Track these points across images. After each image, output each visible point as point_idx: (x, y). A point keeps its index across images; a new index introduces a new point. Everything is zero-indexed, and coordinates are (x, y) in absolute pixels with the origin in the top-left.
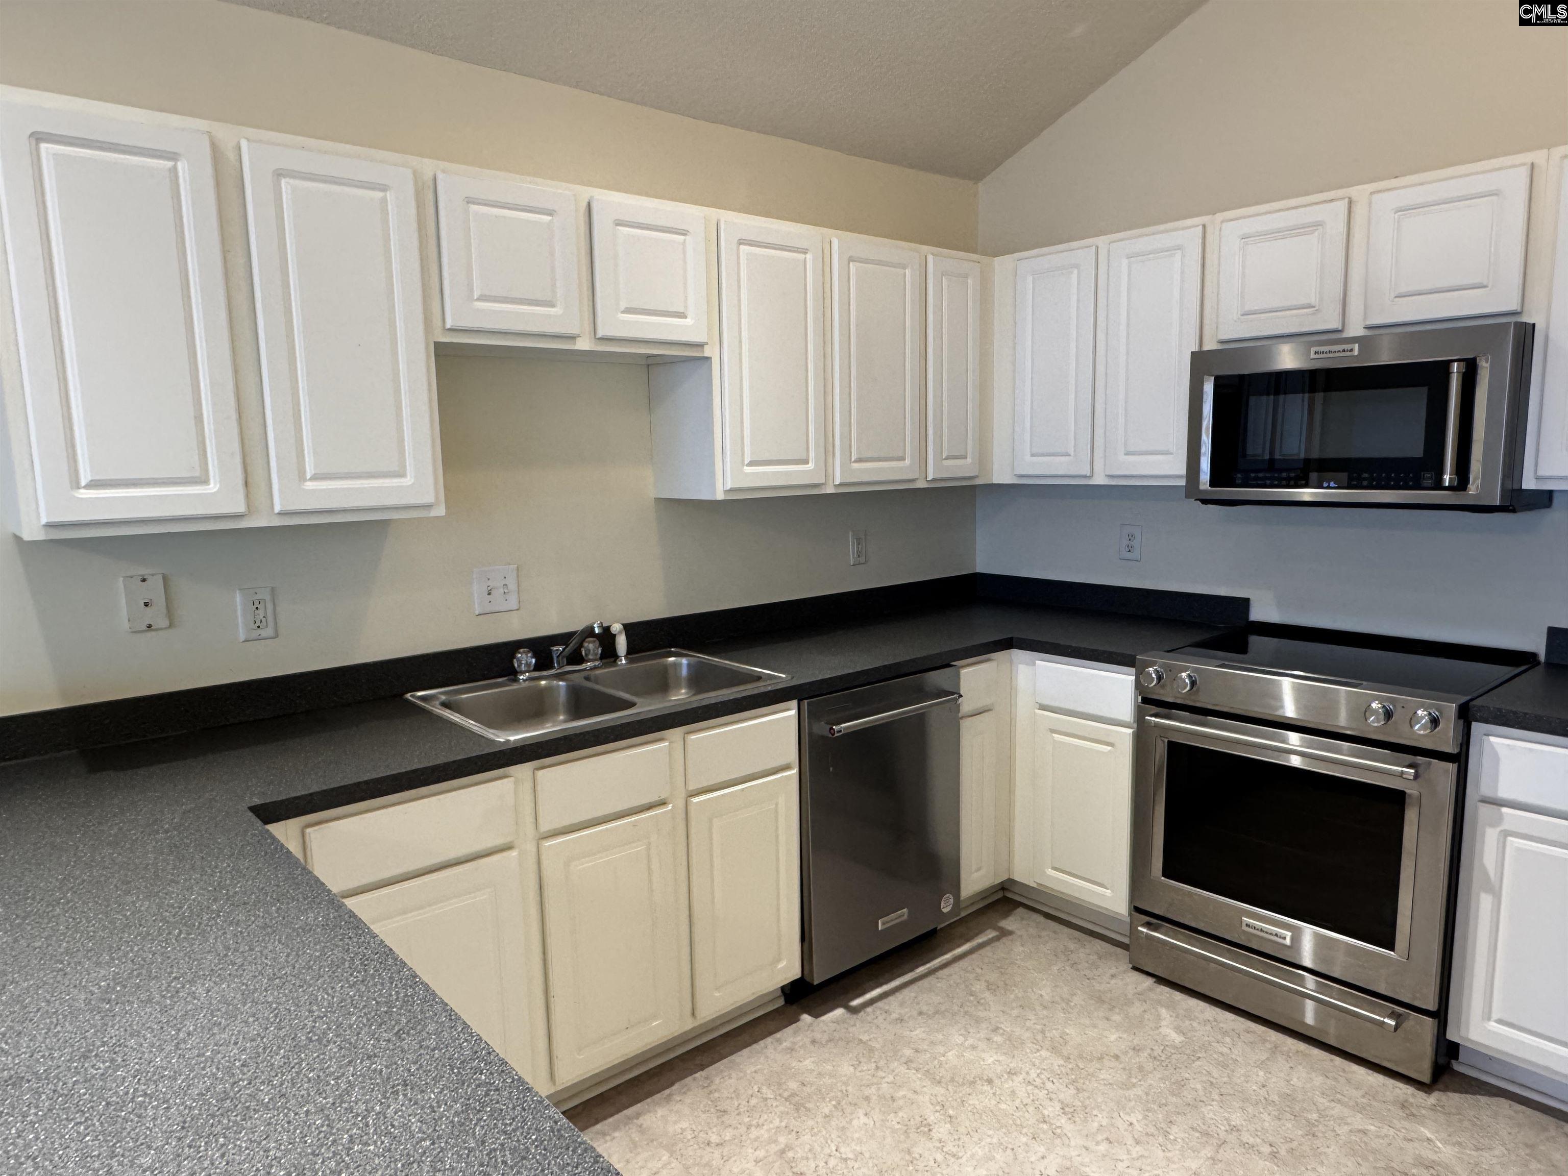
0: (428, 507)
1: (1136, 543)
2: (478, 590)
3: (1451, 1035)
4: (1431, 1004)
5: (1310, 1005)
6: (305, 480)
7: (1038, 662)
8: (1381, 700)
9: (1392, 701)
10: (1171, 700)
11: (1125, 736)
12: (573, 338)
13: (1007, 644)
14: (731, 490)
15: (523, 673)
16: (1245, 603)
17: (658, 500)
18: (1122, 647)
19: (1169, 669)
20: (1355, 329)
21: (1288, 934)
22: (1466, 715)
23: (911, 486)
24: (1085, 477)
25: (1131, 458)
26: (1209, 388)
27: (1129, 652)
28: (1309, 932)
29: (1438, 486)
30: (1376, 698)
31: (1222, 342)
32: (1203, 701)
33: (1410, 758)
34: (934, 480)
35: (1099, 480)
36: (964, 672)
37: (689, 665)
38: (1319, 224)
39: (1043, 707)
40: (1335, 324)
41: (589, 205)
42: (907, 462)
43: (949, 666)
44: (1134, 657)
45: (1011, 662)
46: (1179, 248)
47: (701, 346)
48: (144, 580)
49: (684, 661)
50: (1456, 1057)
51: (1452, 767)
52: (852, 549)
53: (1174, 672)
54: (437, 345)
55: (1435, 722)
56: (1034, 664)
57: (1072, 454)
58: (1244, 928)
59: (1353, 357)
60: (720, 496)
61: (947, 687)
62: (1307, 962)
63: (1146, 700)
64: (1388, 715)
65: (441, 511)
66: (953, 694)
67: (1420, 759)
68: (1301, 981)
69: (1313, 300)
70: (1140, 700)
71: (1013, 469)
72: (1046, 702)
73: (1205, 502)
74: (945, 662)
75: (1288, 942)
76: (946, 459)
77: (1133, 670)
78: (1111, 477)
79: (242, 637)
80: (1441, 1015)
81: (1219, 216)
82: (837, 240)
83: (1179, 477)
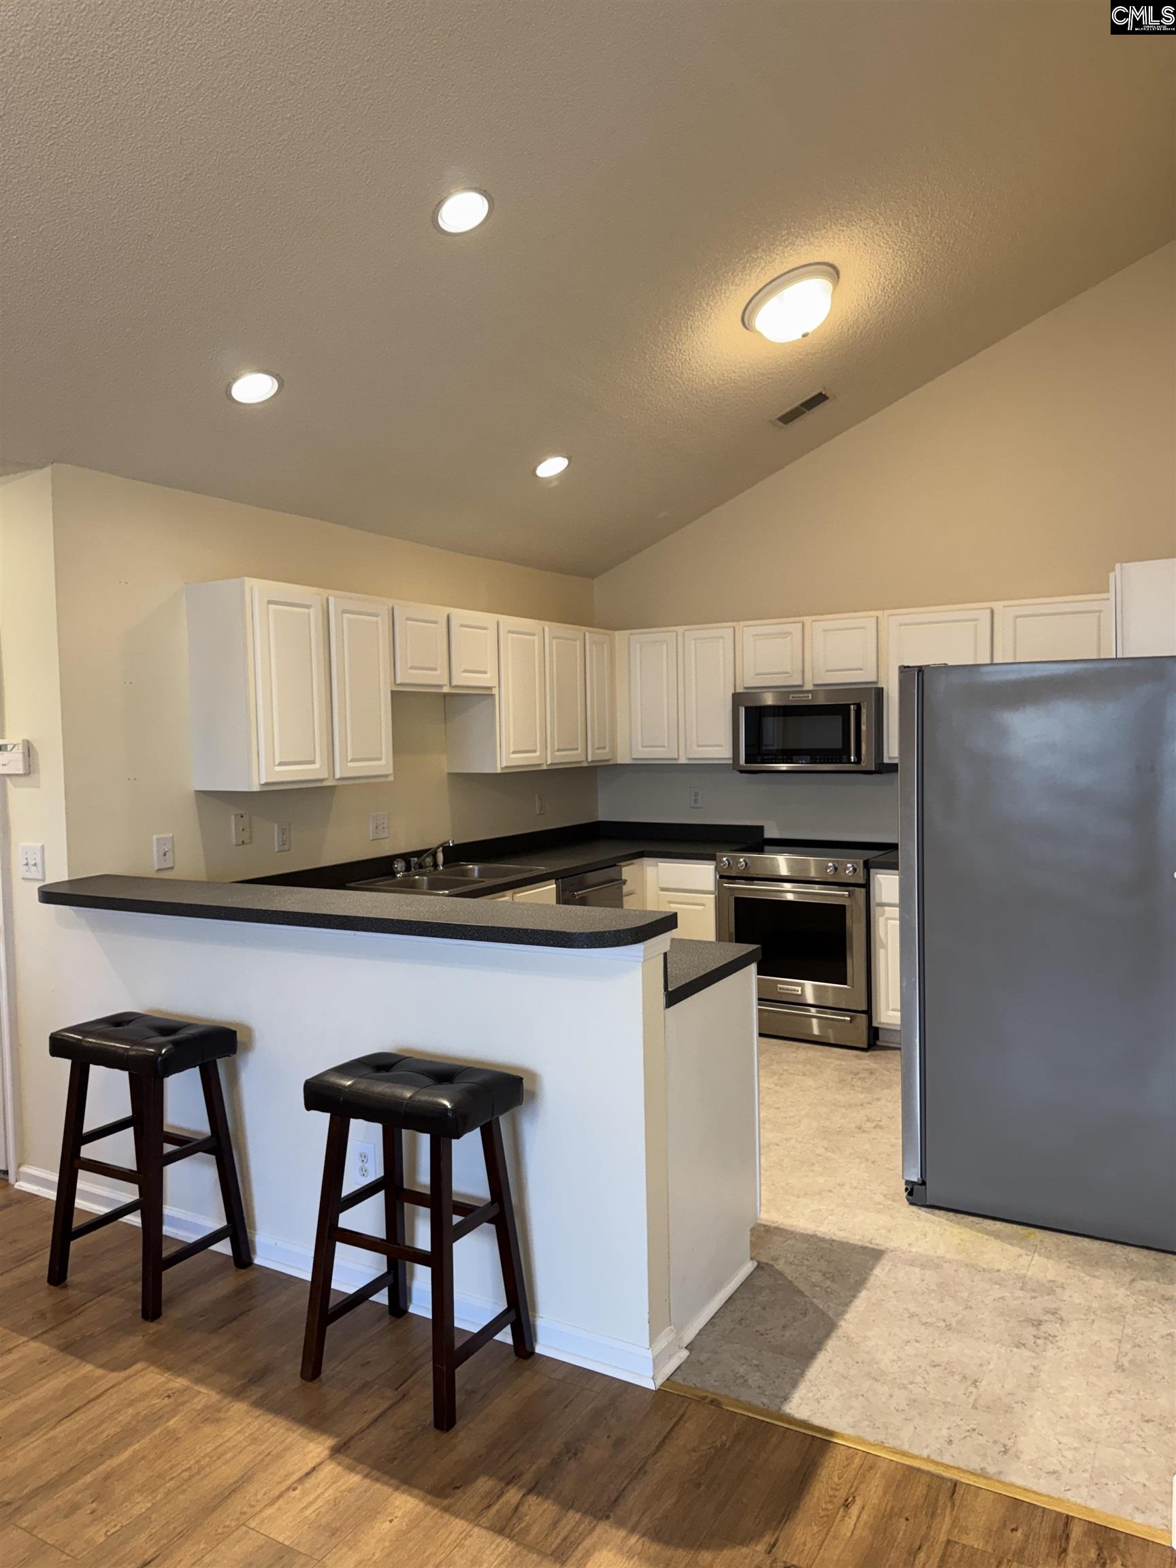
0: (386, 776)
1: (699, 797)
2: (371, 826)
3: (875, 1024)
4: (864, 1008)
5: (815, 1021)
6: (347, 762)
7: (659, 864)
8: (832, 862)
9: (837, 862)
10: (734, 875)
11: (710, 900)
12: (441, 686)
13: (641, 855)
14: (506, 767)
15: (398, 873)
16: (761, 829)
17: (448, 773)
18: (708, 850)
19: (734, 858)
20: (809, 686)
21: (799, 989)
22: (867, 866)
23: (580, 765)
24: (675, 759)
25: (701, 749)
26: (742, 711)
27: (712, 853)
28: (809, 985)
29: (849, 762)
30: (830, 861)
31: (746, 688)
32: (753, 872)
33: (847, 888)
34: (592, 761)
35: (683, 761)
36: (624, 869)
37: (479, 870)
38: (790, 633)
39: (663, 889)
40: (799, 682)
41: (448, 616)
42: (579, 751)
43: (615, 865)
44: (715, 855)
45: (642, 865)
46: (722, 637)
47: (490, 688)
48: (242, 817)
49: (476, 868)
50: (878, 1039)
51: (863, 890)
52: (537, 804)
53: (736, 860)
54: (392, 692)
55: (855, 870)
56: (657, 866)
57: (666, 744)
58: (779, 990)
59: (809, 699)
60: (499, 771)
61: (618, 878)
62: (811, 1000)
63: (721, 877)
64: (836, 869)
65: (391, 778)
66: (618, 880)
67: (850, 888)
68: (809, 1011)
69: (788, 669)
70: (718, 877)
71: (631, 754)
72: (664, 886)
73: (741, 772)
74: (614, 863)
75: (800, 993)
76: (598, 749)
77: (714, 863)
78: (689, 759)
79: (277, 850)
80: (869, 1012)
81: (742, 623)
82: (548, 626)
83: (728, 759)
